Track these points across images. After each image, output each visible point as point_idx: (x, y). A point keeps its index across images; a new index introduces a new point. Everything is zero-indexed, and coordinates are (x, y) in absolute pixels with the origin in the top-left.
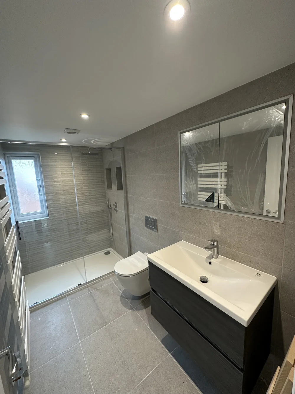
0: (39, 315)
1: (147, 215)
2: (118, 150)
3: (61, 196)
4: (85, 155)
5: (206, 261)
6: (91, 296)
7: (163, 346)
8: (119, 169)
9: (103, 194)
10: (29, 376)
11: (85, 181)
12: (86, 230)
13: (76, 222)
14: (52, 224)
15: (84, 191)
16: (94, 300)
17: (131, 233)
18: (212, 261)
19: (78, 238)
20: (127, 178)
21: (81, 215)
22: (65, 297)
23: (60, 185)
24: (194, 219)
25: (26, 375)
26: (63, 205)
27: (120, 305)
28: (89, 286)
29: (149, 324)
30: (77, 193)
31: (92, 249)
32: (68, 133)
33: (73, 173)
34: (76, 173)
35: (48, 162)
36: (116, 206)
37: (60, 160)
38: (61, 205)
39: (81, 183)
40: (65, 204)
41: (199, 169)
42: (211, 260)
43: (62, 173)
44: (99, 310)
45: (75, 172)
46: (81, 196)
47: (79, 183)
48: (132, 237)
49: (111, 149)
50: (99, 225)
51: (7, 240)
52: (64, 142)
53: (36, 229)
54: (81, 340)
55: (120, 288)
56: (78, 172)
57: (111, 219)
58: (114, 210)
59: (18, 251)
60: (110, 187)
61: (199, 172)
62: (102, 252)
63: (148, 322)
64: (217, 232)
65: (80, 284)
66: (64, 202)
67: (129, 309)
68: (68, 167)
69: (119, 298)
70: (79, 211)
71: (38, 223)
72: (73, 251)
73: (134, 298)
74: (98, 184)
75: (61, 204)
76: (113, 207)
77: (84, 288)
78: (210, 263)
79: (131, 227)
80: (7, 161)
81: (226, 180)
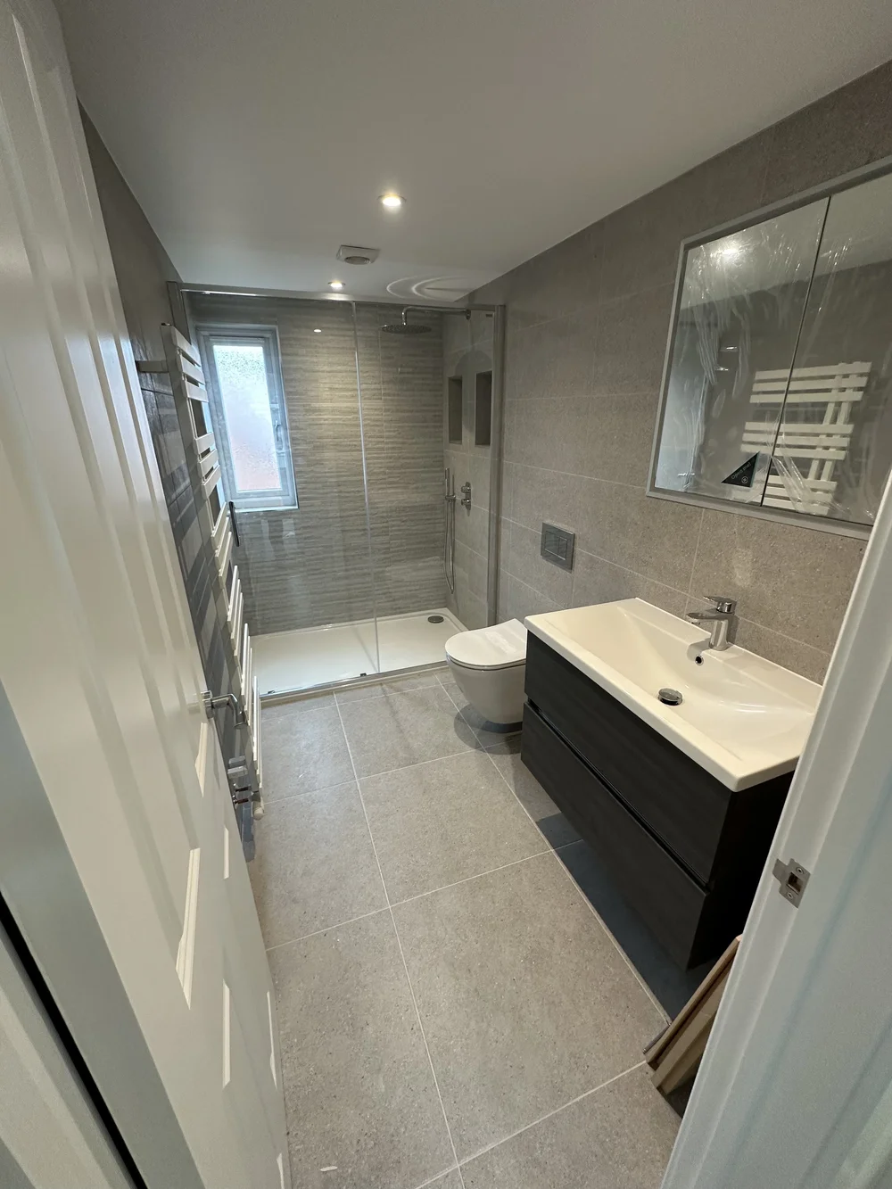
0: (280, 716)
1: (548, 521)
2: (487, 315)
3: (328, 455)
4: (391, 332)
5: (689, 654)
6: (388, 702)
7: (539, 831)
8: (485, 379)
9: (436, 457)
10: (262, 801)
11: (388, 413)
12: (385, 553)
13: (361, 528)
14: (306, 525)
15: (387, 443)
16: (394, 713)
17: (502, 569)
18: (704, 654)
19: (366, 571)
20: (507, 407)
21: (373, 511)
22: (330, 693)
23: (326, 422)
24: (681, 537)
25: (256, 798)
26: (331, 477)
27: (452, 734)
28: (385, 683)
29: (515, 786)
30: (366, 449)
31: (397, 602)
32: (348, 259)
33: (357, 390)
34: (367, 389)
35: (297, 355)
36: (468, 493)
37: (328, 348)
38: (327, 477)
39: (377, 420)
40: (338, 476)
41: (756, 387)
42: (703, 652)
43: (330, 389)
44: (401, 732)
45: (364, 386)
46: (378, 458)
47: (374, 420)
48: (501, 581)
49: (467, 313)
50: (420, 543)
51: (216, 528)
52: (337, 291)
53: (270, 532)
54: (359, 777)
55: (457, 701)
56: (373, 386)
57: (453, 531)
58: (462, 503)
59: (236, 567)
60: (456, 436)
61: (755, 399)
62: (424, 614)
63: (512, 782)
64: (741, 577)
65: (365, 674)
66: (334, 470)
67: (471, 746)
68: (346, 371)
69: (451, 721)
70: (369, 499)
71: (274, 518)
72: (352, 600)
73: (490, 728)
74: (425, 424)
75: (327, 474)
76: (459, 497)
77: (372, 685)
78: (699, 660)
79: (502, 554)
80: (203, 348)
81: (849, 429)
